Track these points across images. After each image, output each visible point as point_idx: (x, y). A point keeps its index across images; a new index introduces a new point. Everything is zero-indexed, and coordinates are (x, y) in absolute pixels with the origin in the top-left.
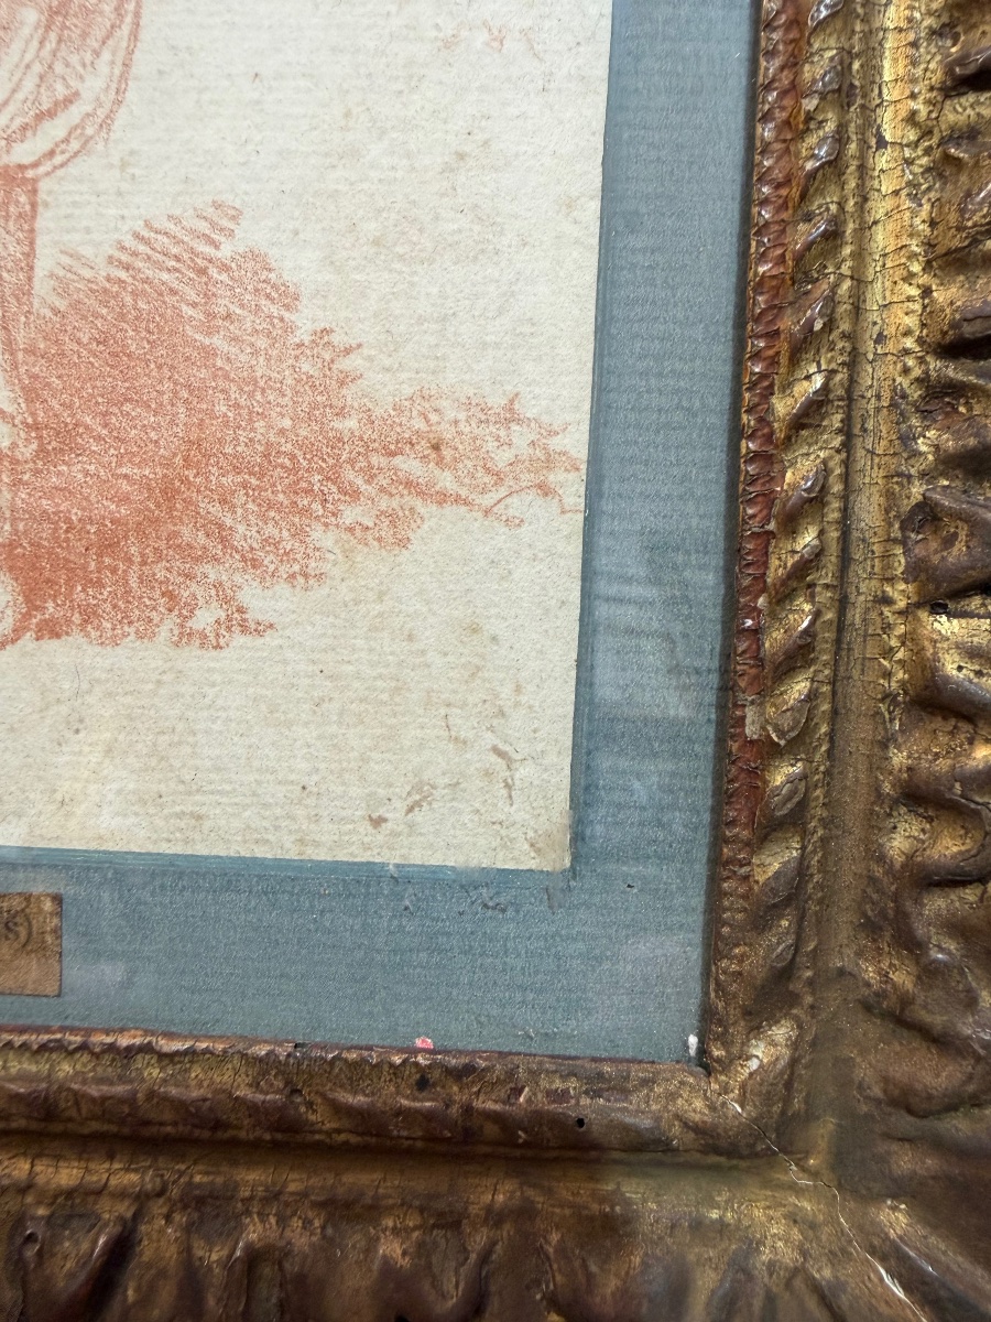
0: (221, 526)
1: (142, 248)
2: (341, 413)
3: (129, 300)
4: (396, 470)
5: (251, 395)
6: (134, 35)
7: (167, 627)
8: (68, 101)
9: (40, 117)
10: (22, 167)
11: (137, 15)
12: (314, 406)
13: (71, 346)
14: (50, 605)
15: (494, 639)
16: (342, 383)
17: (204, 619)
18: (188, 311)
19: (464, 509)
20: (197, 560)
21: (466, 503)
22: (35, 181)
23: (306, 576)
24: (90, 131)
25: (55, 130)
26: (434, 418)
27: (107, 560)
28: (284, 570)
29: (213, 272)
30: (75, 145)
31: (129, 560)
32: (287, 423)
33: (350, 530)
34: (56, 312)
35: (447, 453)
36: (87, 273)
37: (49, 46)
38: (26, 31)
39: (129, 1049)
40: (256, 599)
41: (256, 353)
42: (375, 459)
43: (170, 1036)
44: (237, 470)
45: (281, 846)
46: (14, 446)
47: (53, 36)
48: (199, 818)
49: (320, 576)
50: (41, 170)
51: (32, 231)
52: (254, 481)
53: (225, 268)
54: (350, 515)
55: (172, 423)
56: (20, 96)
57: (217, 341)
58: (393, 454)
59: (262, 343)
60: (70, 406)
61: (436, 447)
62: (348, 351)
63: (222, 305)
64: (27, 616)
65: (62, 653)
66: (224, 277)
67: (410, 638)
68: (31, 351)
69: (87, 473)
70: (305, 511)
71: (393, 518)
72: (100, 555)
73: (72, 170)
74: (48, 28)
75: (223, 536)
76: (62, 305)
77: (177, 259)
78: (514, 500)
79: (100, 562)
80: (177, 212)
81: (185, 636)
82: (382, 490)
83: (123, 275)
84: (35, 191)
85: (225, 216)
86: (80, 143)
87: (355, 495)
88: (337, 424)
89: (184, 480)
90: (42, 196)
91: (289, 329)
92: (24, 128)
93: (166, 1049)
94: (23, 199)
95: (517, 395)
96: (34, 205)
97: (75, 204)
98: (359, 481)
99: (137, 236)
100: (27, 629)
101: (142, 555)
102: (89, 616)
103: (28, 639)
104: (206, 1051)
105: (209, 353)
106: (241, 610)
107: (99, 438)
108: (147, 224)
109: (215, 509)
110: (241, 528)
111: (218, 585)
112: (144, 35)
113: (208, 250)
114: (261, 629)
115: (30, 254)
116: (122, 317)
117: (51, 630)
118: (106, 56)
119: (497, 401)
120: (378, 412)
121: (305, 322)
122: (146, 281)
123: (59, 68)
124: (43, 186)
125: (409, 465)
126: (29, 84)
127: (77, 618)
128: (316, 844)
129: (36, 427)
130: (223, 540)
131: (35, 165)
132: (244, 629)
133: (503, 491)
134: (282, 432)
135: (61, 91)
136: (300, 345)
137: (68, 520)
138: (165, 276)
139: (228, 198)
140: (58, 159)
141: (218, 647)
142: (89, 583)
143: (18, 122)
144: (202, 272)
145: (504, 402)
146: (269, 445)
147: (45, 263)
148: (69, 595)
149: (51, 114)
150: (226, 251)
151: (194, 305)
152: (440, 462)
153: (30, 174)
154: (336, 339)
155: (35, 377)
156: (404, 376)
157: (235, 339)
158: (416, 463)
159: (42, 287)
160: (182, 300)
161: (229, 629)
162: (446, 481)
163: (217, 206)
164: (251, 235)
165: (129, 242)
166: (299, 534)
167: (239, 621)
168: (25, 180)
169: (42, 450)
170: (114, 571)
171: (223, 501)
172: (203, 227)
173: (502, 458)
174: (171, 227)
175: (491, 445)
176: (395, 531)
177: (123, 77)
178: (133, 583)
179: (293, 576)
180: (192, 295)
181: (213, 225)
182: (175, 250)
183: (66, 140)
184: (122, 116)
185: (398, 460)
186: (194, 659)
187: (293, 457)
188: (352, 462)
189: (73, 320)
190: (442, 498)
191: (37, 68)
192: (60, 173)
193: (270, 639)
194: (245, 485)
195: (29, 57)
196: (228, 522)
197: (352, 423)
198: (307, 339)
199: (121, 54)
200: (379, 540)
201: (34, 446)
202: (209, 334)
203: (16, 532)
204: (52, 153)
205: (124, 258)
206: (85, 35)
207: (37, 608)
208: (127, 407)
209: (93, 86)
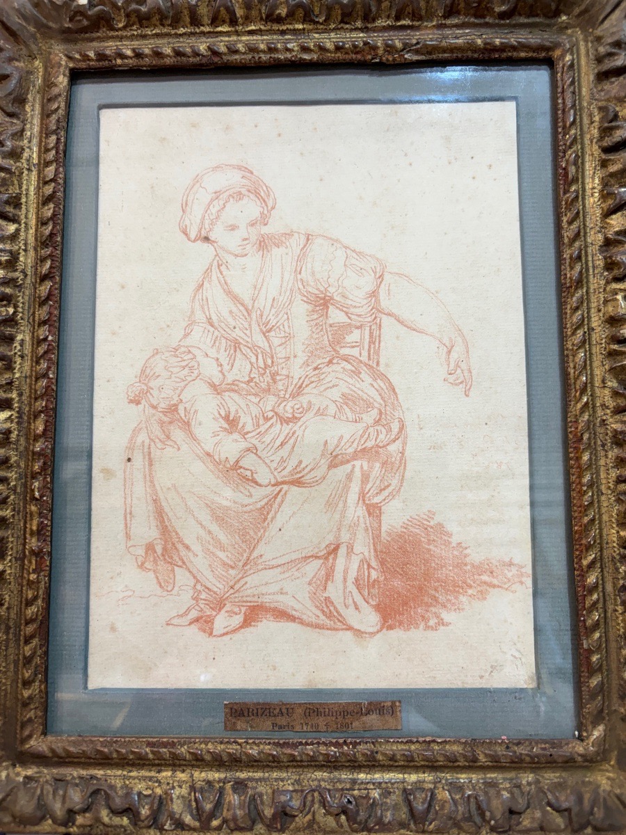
0: (435, 597)
1: (410, 523)
2: (466, 565)
3: (407, 537)
4: (481, 579)
5: (441, 561)
6: (405, 469)
7: (422, 626)
8: (388, 486)
9: (381, 490)
10: (377, 504)
11: (405, 463)
12: (458, 563)
13: (392, 550)
14: (390, 621)
15: (511, 624)
16: (465, 557)
17: (432, 623)
18: (423, 539)
19: (500, 589)
20: (429, 606)
21: (501, 587)
22: (380, 507)
23: (459, 609)
24: (394, 494)
25: (386, 493)
26: (490, 565)
27: (405, 608)
28: (453, 608)
29: (429, 529)
30: (391, 497)
31: (411, 607)
32: (451, 568)
33: (470, 596)
34: (388, 541)
35: (494, 574)
36: (396, 531)
37: (383, 472)
38: (376, 469)
39: (429, 741)
40: (446, 616)
41: (441, 550)
42: (475, 577)
43: (440, 737)
44: (438, 581)
45: (457, 684)
46: (378, 577)
47: (384, 470)
48: (435, 677)
49: (463, 609)
50: (382, 504)
51: (380, 520)
52: (443, 584)
53: (432, 527)
54: (470, 592)
55: (420, 569)
56: (375, 485)
57: (431, 547)
58: (480, 575)
59: (443, 547)
60: (393, 566)
61: (492, 573)
62: (466, 548)
63: (432, 537)
64: (383, 625)
65: (395, 634)
66: (432, 530)
67: (488, 625)
68: (381, 552)
69: (398, 584)
70: (458, 592)
71: (481, 592)
72: (403, 606)
73: (390, 503)
74: (382, 468)
75: (436, 599)
76: (389, 539)
77: (419, 526)
78: (513, 586)
79: (403, 608)
80: (418, 514)
81: (427, 627)
82: (478, 585)
83: (405, 530)
84: (381, 510)
85: (431, 514)
86: (392, 496)
87: (470, 587)
88: (465, 568)
89: (425, 585)
90: (382, 511)
91: (450, 543)
92: (377, 493)
93: (439, 741)
94: (377, 512)
95: (512, 558)
96: (380, 513)
97: (391, 512)
98: (472, 583)
99: (408, 520)
100: (384, 628)
101: (414, 606)
102: (401, 623)
103: (384, 630)
104: (449, 741)
105: (429, 550)
106: (442, 619)
107: (401, 574)
108: (411, 517)
109: (433, 592)
110: (440, 597)
111: (435, 613)
112: (407, 468)
113: (428, 523)
114: (448, 624)
115: (380, 526)
116: (405, 542)
117: (390, 628)
118: (398, 474)
119: (507, 560)
120: (475, 564)
121: (454, 540)
122: (411, 532)
123: (385, 478)
124: (383, 508)
125: (485, 578)
126: (378, 482)
127: (397, 624)
128: (467, 683)
129: (384, 572)
130: (436, 600)
131: (380, 503)
132: (443, 625)
133: (510, 584)
134: (450, 570)
135: (386, 484)
136: (453, 547)
137: (394, 597)
138: (416, 531)
139: (432, 510)
140: (386, 501)
141: (436, 630)
142: (400, 614)
143: (375, 492)
144: (426, 529)
145: (509, 560)
146: (447, 574)
147: (384, 529)
148: (395, 618)
149: (384, 489)
150: (432, 523)
151: (424, 538)
152: (493, 577)
153: (379, 505)
154: (463, 545)
155: (382, 559)
156: (482, 554)
157: (436, 546)
158: (487, 577)
159: (384, 534)
160: (421, 536)
161: (439, 625)
162: (495, 582)
163: (429, 511)
164: (438, 519)
165: (406, 522)
166: (456, 598)
167: (441, 623)
168: (378, 507)
169: (386, 578)
170: (407, 610)
171: (436, 590)
172: (426, 517)
173: (509, 575)
174: (417, 517)
175: (506, 571)
176: (482, 595)
177: (402, 480)
178: (412, 613)
179: (455, 609)
180: (423, 535)
181: (428, 516)
182: (418, 523)
183: (388, 496)
184: (402, 489)
185: (482, 577)
186: (430, 633)
187: (453, 577)
188: (469, 577)
189: (392, 543)
190: (494, 586)
191: (380, 478)
192: (387, 505)
193: (450, 627)
194: (441, 585)
195: (378, 475)
196: (437, 595)
197: (469, 567)
198: (455, 546)
199: (401, 474)
200: (478, 598)
201: (383, 577)
202: (429, 545)
203: (380, 601)
204: (385, 500)
205: (405, 526)
206: (392, 469)
207: (387, 622)
208: (408, 566)
209: (395, 482)
